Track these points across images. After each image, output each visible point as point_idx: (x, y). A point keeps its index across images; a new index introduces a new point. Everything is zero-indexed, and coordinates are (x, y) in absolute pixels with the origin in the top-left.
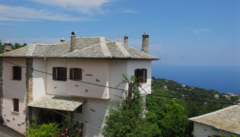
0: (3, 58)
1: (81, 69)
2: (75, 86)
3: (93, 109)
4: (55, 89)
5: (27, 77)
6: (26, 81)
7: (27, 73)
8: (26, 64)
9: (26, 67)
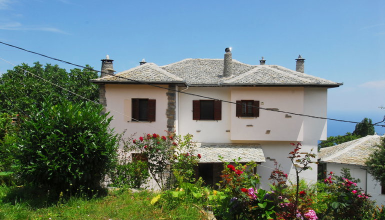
0: (106, 85)
1: (259, 101)
2: (248, 126)
3: (271, 158)
4: (198, 133)
5: (171, 116)
6: (168, 122)
7: (171, 108)
8: (168, 94)
9: (169, 99)
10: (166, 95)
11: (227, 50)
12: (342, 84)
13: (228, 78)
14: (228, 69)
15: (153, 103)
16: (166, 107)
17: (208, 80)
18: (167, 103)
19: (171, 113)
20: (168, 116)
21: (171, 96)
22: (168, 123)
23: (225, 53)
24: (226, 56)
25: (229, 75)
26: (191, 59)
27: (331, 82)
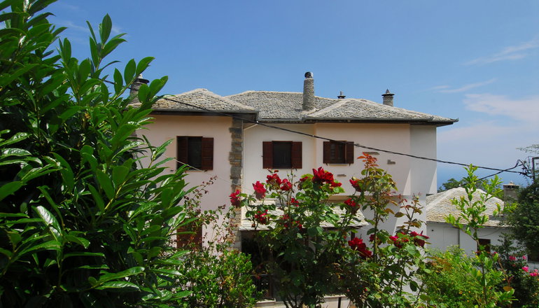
1: (353, 143)
2: (339, 175)
5: (237, 162)
6: (233, 170)
7: (237, 151)
8: (231, 130)
9: (233, 137)
10: (228, 131)
11: (308, 75)
12: (456, 121)
13: (311, 111)
14: (309, 100)
15: (210, 142)
16: (228, 148)
17: (284, 115)
18: (230, 143)
19: (236, 158)
20: (231, 161)
21: (237, 133)
22: (231, 172)
23: (305, 79)
24: (306, 83)
25: (312, 109)
26: (254, 91)
27: (442, 118)
